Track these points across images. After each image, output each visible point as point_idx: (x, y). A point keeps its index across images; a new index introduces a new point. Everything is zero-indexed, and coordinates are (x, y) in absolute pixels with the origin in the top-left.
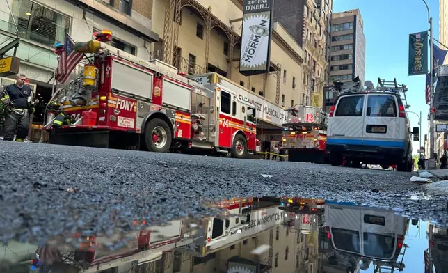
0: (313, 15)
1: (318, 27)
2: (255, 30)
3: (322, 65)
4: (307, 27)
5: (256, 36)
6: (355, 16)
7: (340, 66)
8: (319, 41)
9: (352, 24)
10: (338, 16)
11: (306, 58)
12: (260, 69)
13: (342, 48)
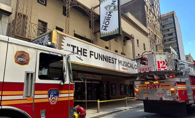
0: (150, 10)
1: (154, 17)
2: (108, 8)
3: (160, 37)
4: (148, 16)
5: (109, 12)
6: (173, 14)
7: (169, 39)
8: (156, 24)
9: (172, 18)
10: (164, 16)
11: (150, 33)
12: (115, 33)
13: (168, 30)
